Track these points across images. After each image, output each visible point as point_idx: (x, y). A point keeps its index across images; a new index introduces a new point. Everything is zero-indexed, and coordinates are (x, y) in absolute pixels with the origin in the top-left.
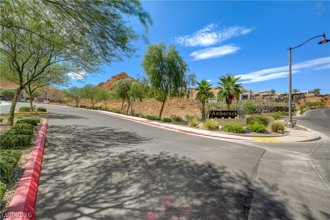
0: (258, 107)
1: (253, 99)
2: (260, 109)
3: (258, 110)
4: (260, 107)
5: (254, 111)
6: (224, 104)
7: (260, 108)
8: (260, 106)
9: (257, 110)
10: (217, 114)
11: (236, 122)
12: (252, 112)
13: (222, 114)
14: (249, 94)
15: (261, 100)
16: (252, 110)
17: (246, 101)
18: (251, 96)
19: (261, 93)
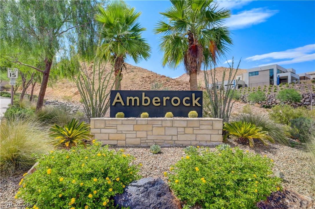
0: (304, 95)
1: (297, 83)
2: (308, 100)
3: (304, 101)
4: (307, 96)
5: (298, 103)
6: (247, 92)
7: (308, 98)
8: (308, 94)
9: (302, 101)
10: (130, 100)
11: (182, 130)
12: (294, 104)
13: (146, 101)
14: (289, 75)
15: (310, 85)
16: (293, 102)
17: (284, 87)
18: (293, 78)
19: (311, 75)
